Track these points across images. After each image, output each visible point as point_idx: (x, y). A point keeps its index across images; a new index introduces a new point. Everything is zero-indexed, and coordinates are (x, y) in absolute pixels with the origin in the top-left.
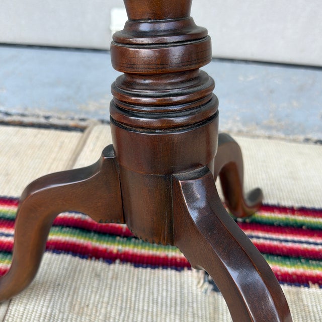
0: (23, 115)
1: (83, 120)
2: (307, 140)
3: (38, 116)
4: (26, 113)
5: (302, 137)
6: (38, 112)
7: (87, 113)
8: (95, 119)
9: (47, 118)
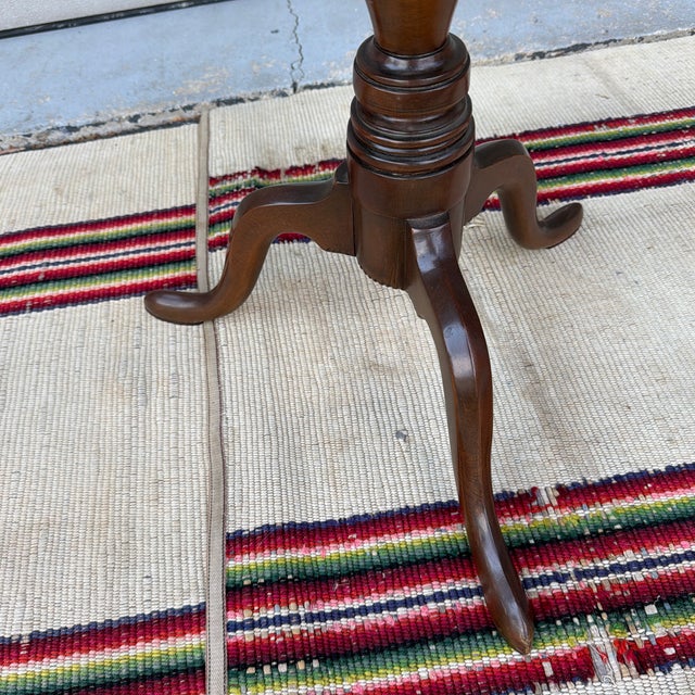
0: (97, 125)
1: (189, 108)
2: (519, 57)
3: (120, 120)
4: (101, 119)
5: (512, 55)
6: (116, 114)
7: (189, 97)
8: (207, 102)
9: (134, 119)
